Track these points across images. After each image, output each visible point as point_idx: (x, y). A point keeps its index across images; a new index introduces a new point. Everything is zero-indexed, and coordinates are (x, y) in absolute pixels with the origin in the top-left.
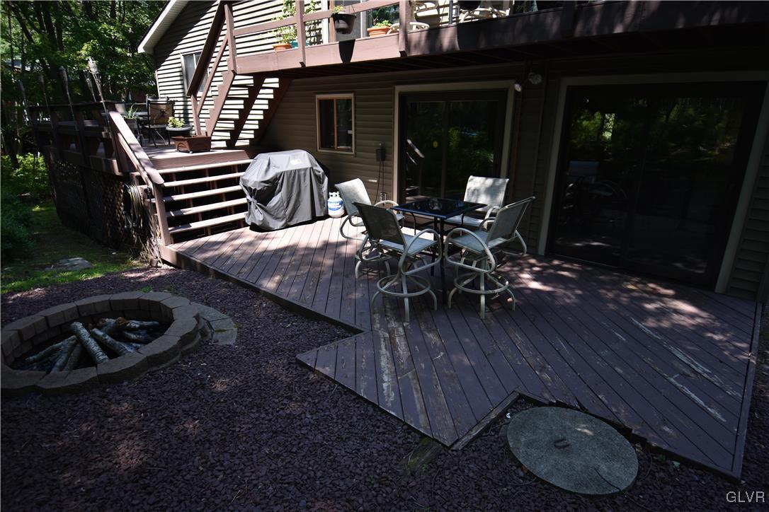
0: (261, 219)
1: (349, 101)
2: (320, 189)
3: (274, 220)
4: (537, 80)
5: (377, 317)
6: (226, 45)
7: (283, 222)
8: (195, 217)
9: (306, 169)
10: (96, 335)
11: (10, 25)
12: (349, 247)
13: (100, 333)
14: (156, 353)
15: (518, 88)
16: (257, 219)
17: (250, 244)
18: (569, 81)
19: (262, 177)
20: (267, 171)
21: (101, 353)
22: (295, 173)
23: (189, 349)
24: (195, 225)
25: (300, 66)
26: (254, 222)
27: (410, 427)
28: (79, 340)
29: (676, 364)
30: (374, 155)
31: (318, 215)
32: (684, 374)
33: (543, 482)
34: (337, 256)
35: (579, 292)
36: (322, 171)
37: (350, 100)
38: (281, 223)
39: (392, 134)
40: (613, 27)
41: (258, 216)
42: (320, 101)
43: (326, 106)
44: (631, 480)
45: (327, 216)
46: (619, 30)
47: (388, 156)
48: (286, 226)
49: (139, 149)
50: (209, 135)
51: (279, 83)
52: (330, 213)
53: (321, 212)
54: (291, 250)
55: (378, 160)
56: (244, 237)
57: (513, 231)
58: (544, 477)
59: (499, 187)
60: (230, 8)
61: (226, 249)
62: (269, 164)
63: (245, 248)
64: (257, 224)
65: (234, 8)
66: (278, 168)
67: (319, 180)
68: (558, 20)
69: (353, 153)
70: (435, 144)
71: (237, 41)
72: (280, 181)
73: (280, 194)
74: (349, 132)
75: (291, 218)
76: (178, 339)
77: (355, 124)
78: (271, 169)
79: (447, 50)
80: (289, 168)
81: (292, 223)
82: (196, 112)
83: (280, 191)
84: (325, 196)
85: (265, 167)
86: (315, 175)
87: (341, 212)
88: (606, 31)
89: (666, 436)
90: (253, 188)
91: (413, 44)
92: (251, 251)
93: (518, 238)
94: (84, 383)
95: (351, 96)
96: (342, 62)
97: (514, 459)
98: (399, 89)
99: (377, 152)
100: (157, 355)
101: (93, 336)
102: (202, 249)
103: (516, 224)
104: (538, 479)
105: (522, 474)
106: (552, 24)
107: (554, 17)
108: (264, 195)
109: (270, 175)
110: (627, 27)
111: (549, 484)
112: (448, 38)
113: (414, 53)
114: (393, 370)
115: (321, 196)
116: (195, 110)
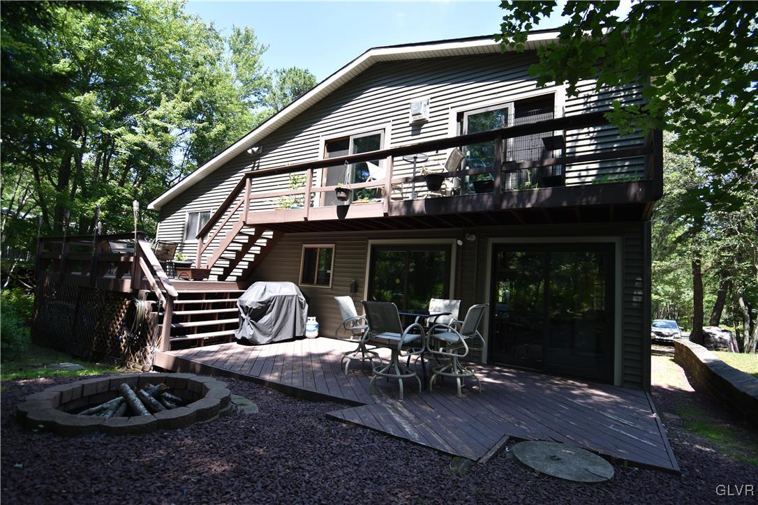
0: (252, 334)
1: (329, 250)
2: (301, 313)
3: (261, 336)
4: (473, 238)
5: (375, 397)
6: (243, 203)
7: (270, 338)
8: (191, 330)
9: (293, 296)
10: (143, 396)
11: (19, 181)
12: (330, 356)
13: (146, 394)
14: (204, 407)
15: (460, 243)
16: (248, 333)
17: (242, 353)
18: (492, 240)
19: (259, 299)
20: (263, 294)
21: (146, 411)
22: (284, 299)
23: (225, 412)
24: (190, 337)
25: (304, 220)
26: (245, 336)
27: (439, 451)
28: (127, 399)
29: (609, 420)
30: (349, 288)
31: (297, 335)
32: (617, 425)
33: (554, 478)
34: (323, 362)
35: (522, 384)
36: (304, 299)
37: (332, 249)
38: (267, 339)
39: (364, 273)
40: (524, 205)
41: (248, 331)
42: (306, 249)
43: (310, 253)
44: (613, 474)
45: (304, 337)
46: (529, 206)
47: (359, 289)
48: (272, 342)
49: (160, 269)
50: (209, 268)
51: (273, 235)
52: (307, 334)
53: (301, 332)
54: (283, 358)
55: (351, 292)
56: (232, 349)
57: (475, 330)
58: (553, 475)
59: (454, 306)
60: (251, 181)
61: (221, 356)
62: (265, 289)
63: (238, 356)
64: (247, 338)
65: (253, 180)
66: (272, 292)
67: (302, 307)
68: (491, 199)
69: (330, 287)
70: (398, 281)
71: (251, 201)
72: (272, 303)
73: (270, 314)
74: (328, 271)
75: (276, 336)
76: (220, 400)
77: (334, 265)
78: (266, 293)
79: (418, 213)
80: (281, 294)
81: (276, 340)
82: (200, 251)
83: (270, 311)
84: (305, 320)
85: (262, 290)
86: (300, 302)
87: (316, 333)
88: (521, 206)
89: (622, 453)
90: (250, 307)
91: (394, 207)
92: (244, 357)
93: (478, 335)
94: (147, 425)
95: (332, 246)
96: (337, 218)
97: (527, 467)
98: (371, 242)
99: (351, 286)
100: (204, 409)
101: (139, 396)
102: (198, 355)
103: (476, 326)
104: (550, 477)
105: (536, 475)
106: (487, 201)
107: (489, 198)
108: (256, 314)
109: (265, 298)
110: (533, 205)
111: (558, 478)
112: (419, 206)
113: (395, 214)
114: (408, 422)
115: (302, 319)
116: (200, 249)
